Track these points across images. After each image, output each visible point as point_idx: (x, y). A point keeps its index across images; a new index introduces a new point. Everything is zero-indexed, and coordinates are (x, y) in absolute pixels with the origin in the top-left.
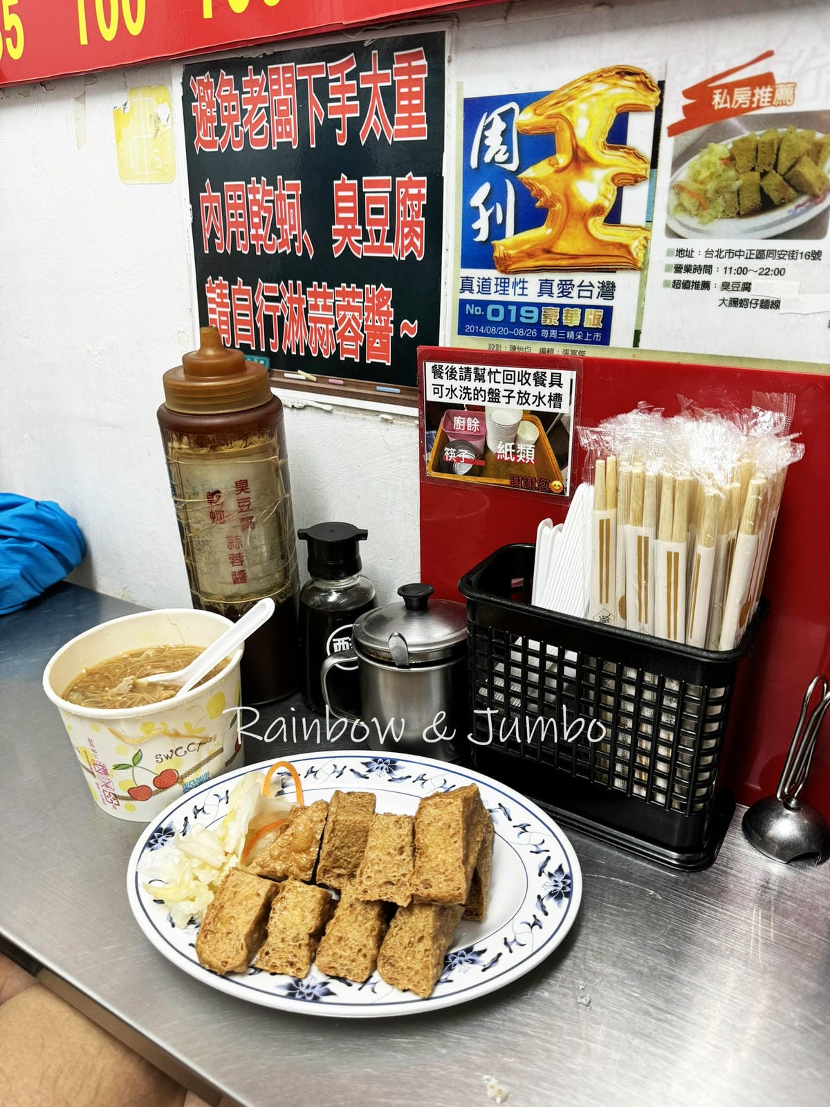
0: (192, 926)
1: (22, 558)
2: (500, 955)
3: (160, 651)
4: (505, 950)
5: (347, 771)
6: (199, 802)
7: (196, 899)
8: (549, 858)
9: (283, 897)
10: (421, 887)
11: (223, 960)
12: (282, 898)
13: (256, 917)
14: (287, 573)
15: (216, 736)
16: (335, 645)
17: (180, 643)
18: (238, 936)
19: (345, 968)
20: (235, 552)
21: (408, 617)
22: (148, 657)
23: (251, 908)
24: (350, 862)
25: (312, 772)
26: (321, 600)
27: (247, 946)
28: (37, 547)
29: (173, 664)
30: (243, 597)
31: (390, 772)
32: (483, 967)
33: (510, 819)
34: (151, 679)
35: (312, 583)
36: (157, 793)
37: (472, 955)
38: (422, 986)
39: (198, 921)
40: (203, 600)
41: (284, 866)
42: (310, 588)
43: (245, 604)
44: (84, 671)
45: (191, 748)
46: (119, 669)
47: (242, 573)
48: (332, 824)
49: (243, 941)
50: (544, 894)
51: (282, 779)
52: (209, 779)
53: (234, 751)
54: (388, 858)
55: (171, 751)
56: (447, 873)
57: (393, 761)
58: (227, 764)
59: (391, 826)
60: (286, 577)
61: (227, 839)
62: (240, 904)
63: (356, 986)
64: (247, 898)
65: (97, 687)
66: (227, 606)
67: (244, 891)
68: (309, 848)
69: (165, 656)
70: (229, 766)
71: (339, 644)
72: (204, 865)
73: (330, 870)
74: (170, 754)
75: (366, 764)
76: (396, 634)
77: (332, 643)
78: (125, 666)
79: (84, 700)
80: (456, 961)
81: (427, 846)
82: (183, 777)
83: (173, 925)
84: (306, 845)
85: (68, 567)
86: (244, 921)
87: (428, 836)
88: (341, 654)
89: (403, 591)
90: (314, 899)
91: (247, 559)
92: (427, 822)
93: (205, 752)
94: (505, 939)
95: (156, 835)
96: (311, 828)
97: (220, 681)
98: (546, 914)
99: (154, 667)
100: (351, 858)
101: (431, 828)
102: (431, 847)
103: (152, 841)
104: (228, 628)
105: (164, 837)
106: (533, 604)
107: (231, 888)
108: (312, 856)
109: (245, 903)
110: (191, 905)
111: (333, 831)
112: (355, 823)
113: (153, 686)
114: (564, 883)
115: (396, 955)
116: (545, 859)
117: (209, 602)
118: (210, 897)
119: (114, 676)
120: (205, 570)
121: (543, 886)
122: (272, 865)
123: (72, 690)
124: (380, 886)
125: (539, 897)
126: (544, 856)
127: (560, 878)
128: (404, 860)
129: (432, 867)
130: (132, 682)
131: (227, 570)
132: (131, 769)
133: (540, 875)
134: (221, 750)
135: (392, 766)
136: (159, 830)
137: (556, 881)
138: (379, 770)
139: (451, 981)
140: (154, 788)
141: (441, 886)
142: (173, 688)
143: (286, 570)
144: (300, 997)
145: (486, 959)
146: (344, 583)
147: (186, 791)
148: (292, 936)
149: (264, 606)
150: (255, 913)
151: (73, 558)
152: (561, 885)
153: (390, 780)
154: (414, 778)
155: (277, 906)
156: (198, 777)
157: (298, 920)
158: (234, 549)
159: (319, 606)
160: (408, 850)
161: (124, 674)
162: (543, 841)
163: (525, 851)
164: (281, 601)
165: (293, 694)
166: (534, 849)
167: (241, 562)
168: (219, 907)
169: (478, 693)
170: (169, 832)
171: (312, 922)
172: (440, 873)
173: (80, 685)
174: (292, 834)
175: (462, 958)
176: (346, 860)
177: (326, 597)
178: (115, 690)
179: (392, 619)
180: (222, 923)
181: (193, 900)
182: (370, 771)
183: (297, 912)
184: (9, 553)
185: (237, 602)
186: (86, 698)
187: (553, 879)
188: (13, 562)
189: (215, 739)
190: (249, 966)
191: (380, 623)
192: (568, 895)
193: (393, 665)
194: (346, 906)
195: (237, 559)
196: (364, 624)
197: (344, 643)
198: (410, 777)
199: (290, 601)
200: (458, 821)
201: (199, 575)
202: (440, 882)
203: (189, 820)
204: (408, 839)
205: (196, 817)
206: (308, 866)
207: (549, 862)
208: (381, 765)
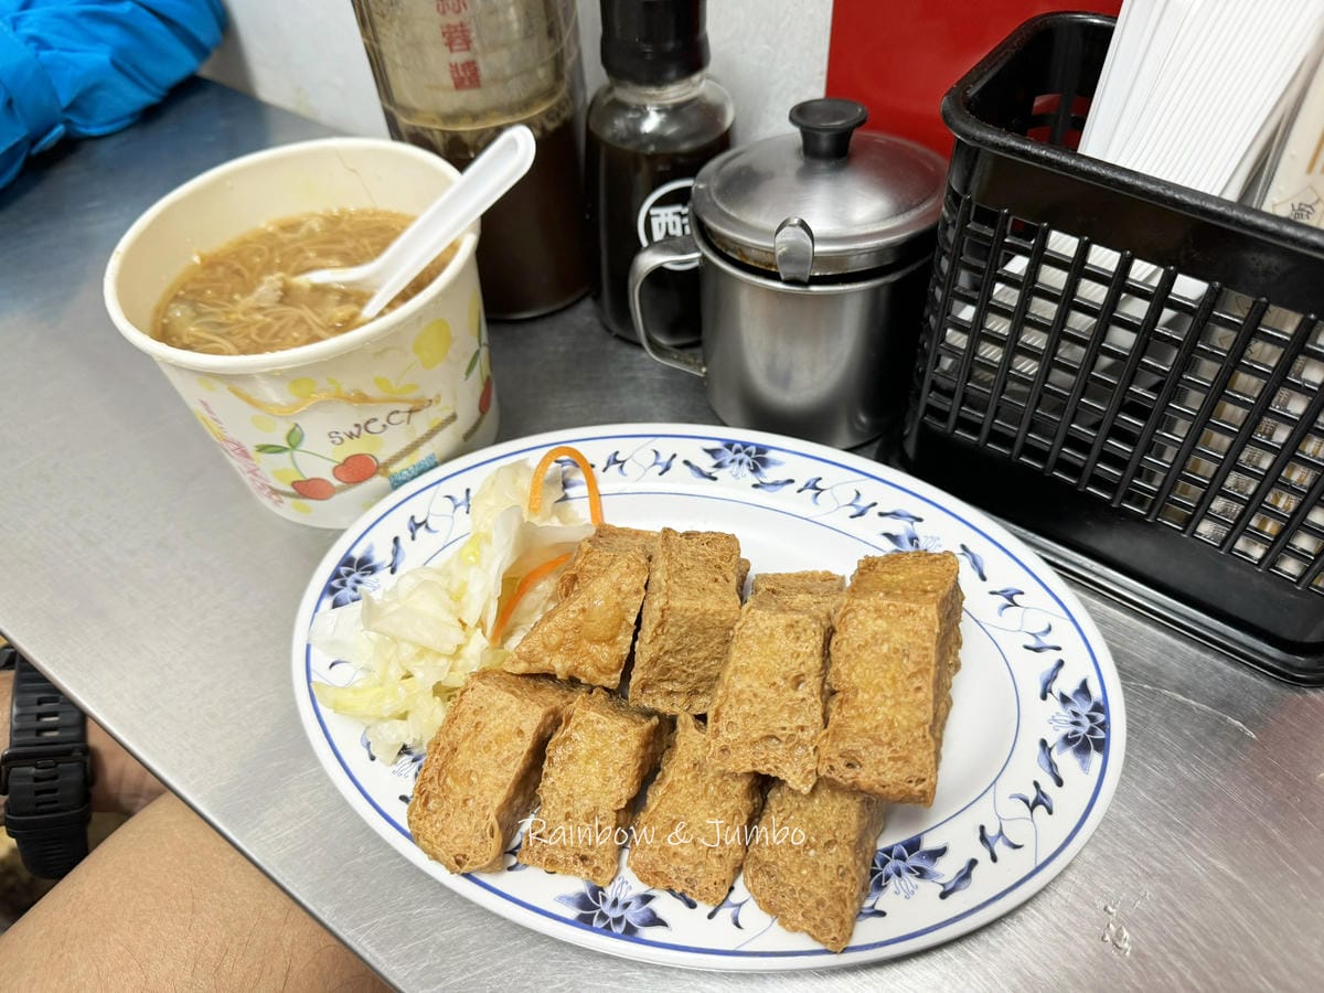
0: (406, 759)
1: (110, 32)
2: (973, 863)
3: (333, 222)
4: (982, 854)
5: (677, 463)
6: (418, 509)
7: (409, 717)
8: (1061, 664)
9: (568, 738)
10: (840, 764)
11: (458, 851)
12: (566, 739)
13: (517, 775)
14: (561, 67)
15: (439, 396)
16: (655, 222)
17: (366, 204)
18: (484, 808)
19: (684, 877)
20: (454, 20)
21: (806, 174)
22: (311, 233)
23: (508, 758)
24: (693, 674)
25: (616, 462)
26: (627, 128)
27: (500, 826)
28: (132, 11)
29: (355, 249)
30: (475, 117)
31: (755, 470)
32: (941, 889)
33: (983, 578)
34: (318, 277)
35: (610, 90)
36: (342, 489)
37: (918, 857)
38: (830, 931)
39: (416, 752)
40: (403, 121)
41: (569, 663)
42: (605, 101)
43: (481, 133)
44: (196, 259)
45: (394, 419)
46: (260, 256)
47: (471, 66)
48: (659, 614)
49: (493, 819)
50: (1053, 739)
51: (564, 473)
52: (436, 465)
53: (477, 413)
54: (771, 694)
55: (357, 425)
56: (895, 746)
57: (761, 450)
58: (467, 437)
59: (780, 632)
60: (558, 75)
61: (464, 599)
62: (487, 748)
63: (704, 908)
64: (498, 739)
65: (219, 292)
66: (448, 135)
67: (495, 724)
68: (614, 637)
69: (343, 232)
70: (468, 444)
71: (663, 220)
72: (423, 651)
73: (653, 685)
74: (355, 431)
75: (713, 452)
76: (796, 221)
77: (648, 218)
78: (271, 250)
79: (194, 319)
80: (889, 868)
81: (856, 691)
82: (386, 466)
83: (373, 758)
84: (609, 634)
85: (201, 51)
86: (495, 779)
87: (859, 670)
88: (669, 243)
89: (800, 113)
90: (625, 749)
91: (479, 36)
92: (858, 641)
93: (422, 423)
94: (982, 828)
95: (343, 570)
96: (618, 604)
97: (435, 300)
98: (1060, 783)
99: (324, 254)
100: (695, 667)
101: (866, 655)
102: (864, 691)
103: (335, 583)
104: (449, 183)
105: (356, 576)
106: (1079, 151)
107: (469, 715)
108: (621, 650)
109: (495, 748)
110: (401, 727)
111: (661, 624)
112: (704, 614)
113: (321, 290)
114: (1092, 719)
115: (780, 863)
116: (1052, 664)
117: (414, 127)
118: (436, 712)
119: (251, 270)
120: (398, 59)
121: (1050, 721)
122: (547, 660)
123: (176, 298)
124: (754, 743)
125: (1043, 743)
126: (1050, 659)
127: (1084, 708)
128: (803, 699)
129: (864, 730)
130: (280, 284)
131: (441, 61)
132: (287, 454)
133: (1044, 697)
134: (454, 417)
135: (759, 460)
136: (348, 561)
137: (1075, 714)
138: (736, 465)
139: (882, 914)
140: (336, 483)
141: (881, 769)
142: (355, 297)
143: (558, 62)
144: (601, 925)
145: (947, 869)
146: (674, 93)
147: (397, 484)
148: (583, 810)
149: (513, 143)
150: (515, 767)
151: (206, 32)
152: (1087, 724)
153: (755, 486)
154: (800, 484)
155: (556, 752)
156: (415, 463)
157: (596, 784)
158: (449, 13)
159: (623, 141)
160: (812, 683)
161: (268, 268)
162: (1050, 629)
163: (1014, 645)
164: (551, 126)
165: (578, 301)
166: (1032, 642)
167: (467, 43)
168: (448, 749)
169: (943, 340)
170: (366, 566)
171: (623, 790)
172: (879, 743)
173: (189, 287)
174: (583, 610)
175: (900, 864)
176: (684, 671)
177: (638, 122)
178: (250, 301)
179: (770, 175)
180: (455, 780)
181: (404, 717)
182: (719, 466)
183: (595, 767)
184: (84, 22)
185: (464, 128)
186: (200, 315)
187: (1070, 708)
188: (96, 40)
189: (438, 402)
190: (508, 856)
191: (744, 184)
192: (1102, 746)
193: (775, 277)
194: (686, 765)
195: (456, 37)
196: (715, 184)
197: (671, 218)
198: (791, 481)
199: (567, 127)
200: (926, 648)
201: (389, 70)
202: (880, 762)
203: (401, 542)
204: (815, 662)
205: (413, 538)
206: (613, 667)
207: (1062, 672)
208: (739, 456)
